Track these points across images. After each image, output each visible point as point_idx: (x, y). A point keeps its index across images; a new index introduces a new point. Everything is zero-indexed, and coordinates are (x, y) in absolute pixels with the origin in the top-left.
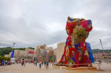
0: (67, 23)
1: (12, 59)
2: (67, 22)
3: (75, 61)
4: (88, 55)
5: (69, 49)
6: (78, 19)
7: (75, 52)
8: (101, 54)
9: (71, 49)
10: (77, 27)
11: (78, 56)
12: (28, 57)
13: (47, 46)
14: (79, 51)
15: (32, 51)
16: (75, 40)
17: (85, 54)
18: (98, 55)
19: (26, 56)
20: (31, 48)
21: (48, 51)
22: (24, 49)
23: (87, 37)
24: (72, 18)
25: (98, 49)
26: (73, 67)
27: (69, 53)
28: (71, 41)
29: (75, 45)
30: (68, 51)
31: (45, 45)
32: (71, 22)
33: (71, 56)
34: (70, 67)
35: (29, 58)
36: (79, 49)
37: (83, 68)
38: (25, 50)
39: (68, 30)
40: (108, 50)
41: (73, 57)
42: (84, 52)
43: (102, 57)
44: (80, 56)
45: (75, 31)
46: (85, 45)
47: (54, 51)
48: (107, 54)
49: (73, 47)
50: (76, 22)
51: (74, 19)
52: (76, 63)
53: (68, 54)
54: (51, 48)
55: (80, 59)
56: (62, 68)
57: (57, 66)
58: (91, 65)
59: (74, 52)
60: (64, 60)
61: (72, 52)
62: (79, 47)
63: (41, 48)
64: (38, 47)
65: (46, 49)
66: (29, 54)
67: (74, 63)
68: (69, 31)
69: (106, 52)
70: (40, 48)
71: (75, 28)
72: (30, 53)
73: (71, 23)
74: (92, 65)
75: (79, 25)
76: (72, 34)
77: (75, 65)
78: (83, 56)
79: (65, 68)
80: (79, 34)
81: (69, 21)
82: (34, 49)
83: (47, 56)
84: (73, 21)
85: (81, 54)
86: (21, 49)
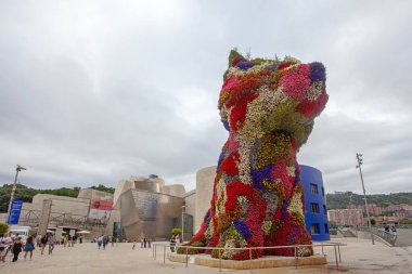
0: (225, 77)
1: (13, 228)
2: (227, 72)
3: (247, 236)
4: (301, 211)
5: (228, 188)
6: (270, 61)
7: (250, 199)
8: (358, 211)
9: (235, 189)
10: (264, 94)
11: (262, 218)
12: (88, 222)
13: (161, 181)
14: (266, 196)
15: (103, 198)
16: (254, 150)
17: (290, 209)
18: (346, 214)
19: (83, 220)
20: (102, 188)
21: (165, 200)
22: (74, 193)
23: (305, 142)
24: (249, 55)
25: (350, 193)
26: (237, 257)
27: (226, 205)
28: (237, 156)
29: (253, 173)
30: (223, 196)
31: (154, 176)
32: (241, 72)
33: (233, 216)
34: (226, 259)
35: (93, 224)
36: (265, 189)
37: (276, 261)
38: (76, 197)
39: (228, 106)
40: (384, 196)
41: (242, 219)
42: (286, 202)
43: (359, 221)
44: (270, 214)
45: (254, 111)
46: (293, 175)
47: (187, 199)
48: (379, 210)
49: (245, 179)
50: (261, 73)
51: (257, 59)
52: (251, 244)
53: (223, 209)
54: (180, 188)
55: (267, 226)
56: (198, 263)
57: (183, 253)
58: (307, 251)
59: (245, 198)
60: (211, 231)
61: (240, 199)
62: (269, 181)
63: (137, 187)
64: (127, 183)
65: (158, 191)
66: (92, 210)
67: (244, 242)
68: (229, 112)
69: (376, 203)
70: (134, 186)
71: (255, 101)
72: (97, 205)
73: (239, 77)
74: (314, 248)
75: (273, 86)
76: (241, 127)
77: (245, 251)
78: (282, 216)
79: (206, 264)
80: (273, 125)
81: (234, 70)
82: (112, 191)
83: (160, 216)
84: (250, 71)
85: (275, 207)
86: (63, 192)
